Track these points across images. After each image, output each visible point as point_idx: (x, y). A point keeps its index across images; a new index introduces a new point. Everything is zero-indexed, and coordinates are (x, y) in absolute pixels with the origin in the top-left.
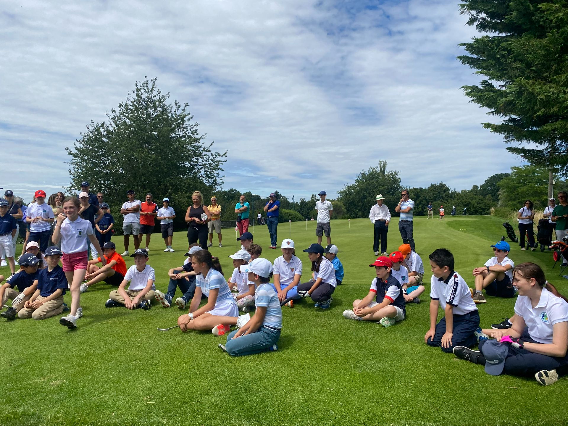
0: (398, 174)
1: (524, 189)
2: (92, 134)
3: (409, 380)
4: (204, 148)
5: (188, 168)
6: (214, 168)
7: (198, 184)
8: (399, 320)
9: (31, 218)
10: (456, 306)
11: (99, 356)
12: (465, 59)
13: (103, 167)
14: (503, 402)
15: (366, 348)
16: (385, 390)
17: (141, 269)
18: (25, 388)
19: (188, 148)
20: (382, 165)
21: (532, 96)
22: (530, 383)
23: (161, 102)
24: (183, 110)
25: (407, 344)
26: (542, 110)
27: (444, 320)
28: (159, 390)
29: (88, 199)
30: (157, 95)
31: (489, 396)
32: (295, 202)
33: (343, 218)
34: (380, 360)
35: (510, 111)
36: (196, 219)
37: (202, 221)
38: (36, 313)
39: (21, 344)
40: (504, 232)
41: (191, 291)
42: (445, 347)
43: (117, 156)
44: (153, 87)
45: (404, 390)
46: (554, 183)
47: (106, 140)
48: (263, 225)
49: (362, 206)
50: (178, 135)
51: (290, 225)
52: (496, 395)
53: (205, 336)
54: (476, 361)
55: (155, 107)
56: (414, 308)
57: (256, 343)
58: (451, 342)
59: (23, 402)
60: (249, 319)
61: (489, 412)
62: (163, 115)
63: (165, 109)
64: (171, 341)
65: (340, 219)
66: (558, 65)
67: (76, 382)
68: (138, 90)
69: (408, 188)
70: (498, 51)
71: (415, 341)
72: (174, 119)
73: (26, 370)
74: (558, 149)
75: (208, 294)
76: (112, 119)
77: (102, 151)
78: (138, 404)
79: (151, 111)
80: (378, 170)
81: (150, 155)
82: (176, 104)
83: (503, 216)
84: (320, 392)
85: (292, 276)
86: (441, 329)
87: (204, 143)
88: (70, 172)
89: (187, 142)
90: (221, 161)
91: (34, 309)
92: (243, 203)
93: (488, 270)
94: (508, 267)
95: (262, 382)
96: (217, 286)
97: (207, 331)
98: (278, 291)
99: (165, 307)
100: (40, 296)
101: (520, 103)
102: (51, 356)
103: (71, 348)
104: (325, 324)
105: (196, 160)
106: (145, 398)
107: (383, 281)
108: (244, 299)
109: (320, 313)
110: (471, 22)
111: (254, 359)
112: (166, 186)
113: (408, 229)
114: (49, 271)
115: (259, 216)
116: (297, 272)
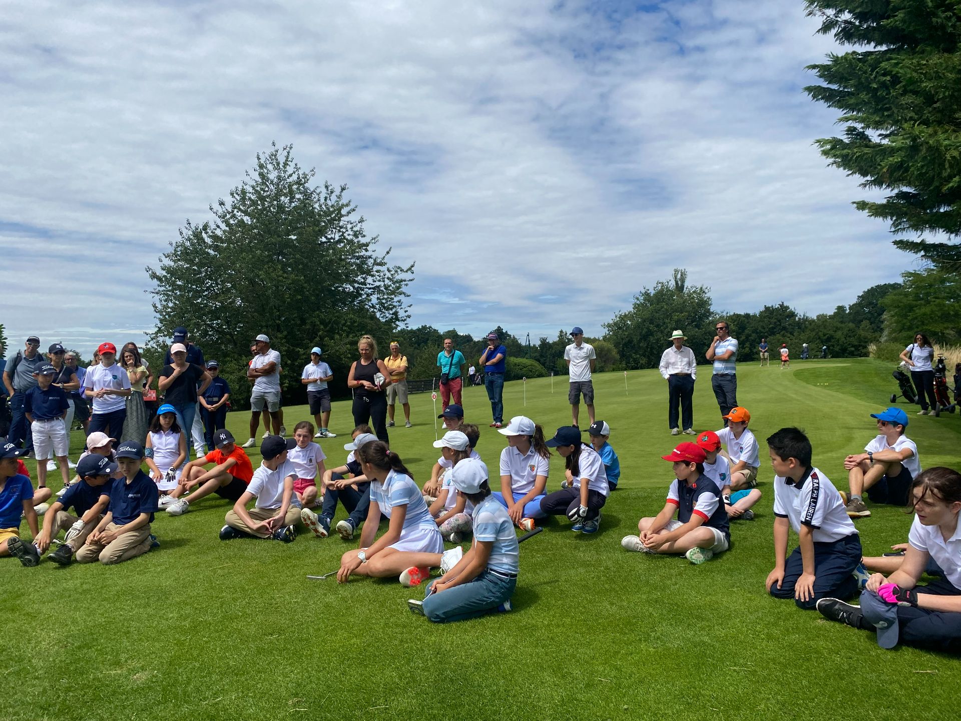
0: (706, 291)
1: (927, 310)
2: (188, 244)
3: (741, 661)
4: (375, 260)
5: (350, 294)
6: (393, 293)
7: (368, 321)
8: (719, 550)
9: (92, 390)
10: (818, 528)
11: (211, 627)
12: (817, 92)
13: (208, 298)
14: (910, 699)
15: (663, 603)
16: (701, 680)
18: (90, 687)
19: (348, 260)
20: (679, 276)
22: (956, 664)
23: (301, 184)
24: (339, 197)
25: (735, 595)
26: (956, 179)
27: (798, 552)
28: (314, 686)
29: (186, 356)
30: (294, 172)
31: (885, 688)
32: (532, 345)
33: (614, 370)
34: (689, 625)
35: (900, 180)
36: (366, 383)
37: (376, 386)
38: (106, 553)
39: (81, 609)
40: (895, 387)
41: (362, 509)
42: (803, 600)
43: (230, 278)
44: (286, 160)
45: (733, 680)
47: (211, 252)
48: (480, 386)
49: (647, 347)
50: (332, 238)
51: (525, 385)
52: (896, 686)
53: (387, 588)
54: (859, 624)
55: (291, 194)
56: (744, 527)
57: (474, 600)
58: (812, 592)
59: (88, 711)
60: (460, 557)
62: (305, 206)
63: (307, 195)
64: (331, 598)
65: (609, 371)
67: (174, 673)
68: (261, 166)
69: (724, 314)
70: (875, 77)
71: (749, 588)
72: (324, 212)
73: (93, 654)
75: (390, 514)
76: (219, 217)
77: (206, 271)
78: (279, 713)
79: (284, 200)
80: (672, 284)
81: (285, 275)
82: (327, 187)
83: (890, 357)
84: (588, 686)
85: (532, 480)
86: (793, 570)
87: (376, 251)
88: (155, 306)
89: (348, 251)
90: (405, 281)
91: (104, 546)
92: (449, 352)
93: (871, 459)
94: (906, 454)
95: (488, 669)
96: (405, 500)
97: (390, 578)
98: (509, 505)
99: (320, 536)
100: (112, 523)
101: (916, 165)
102: (132, 629)
103: (164, 614)
104: (593, 563)
105: (363, 280)
106: (290, 702)
107: (690, 485)
108: (452, 519)
109: (582, 543)
110: (827, 27)
111: (473, 627)
112: (314, 325)
113: (727, 387)
114: (128, 482)
115: (472, 370)
116: (541, 472)
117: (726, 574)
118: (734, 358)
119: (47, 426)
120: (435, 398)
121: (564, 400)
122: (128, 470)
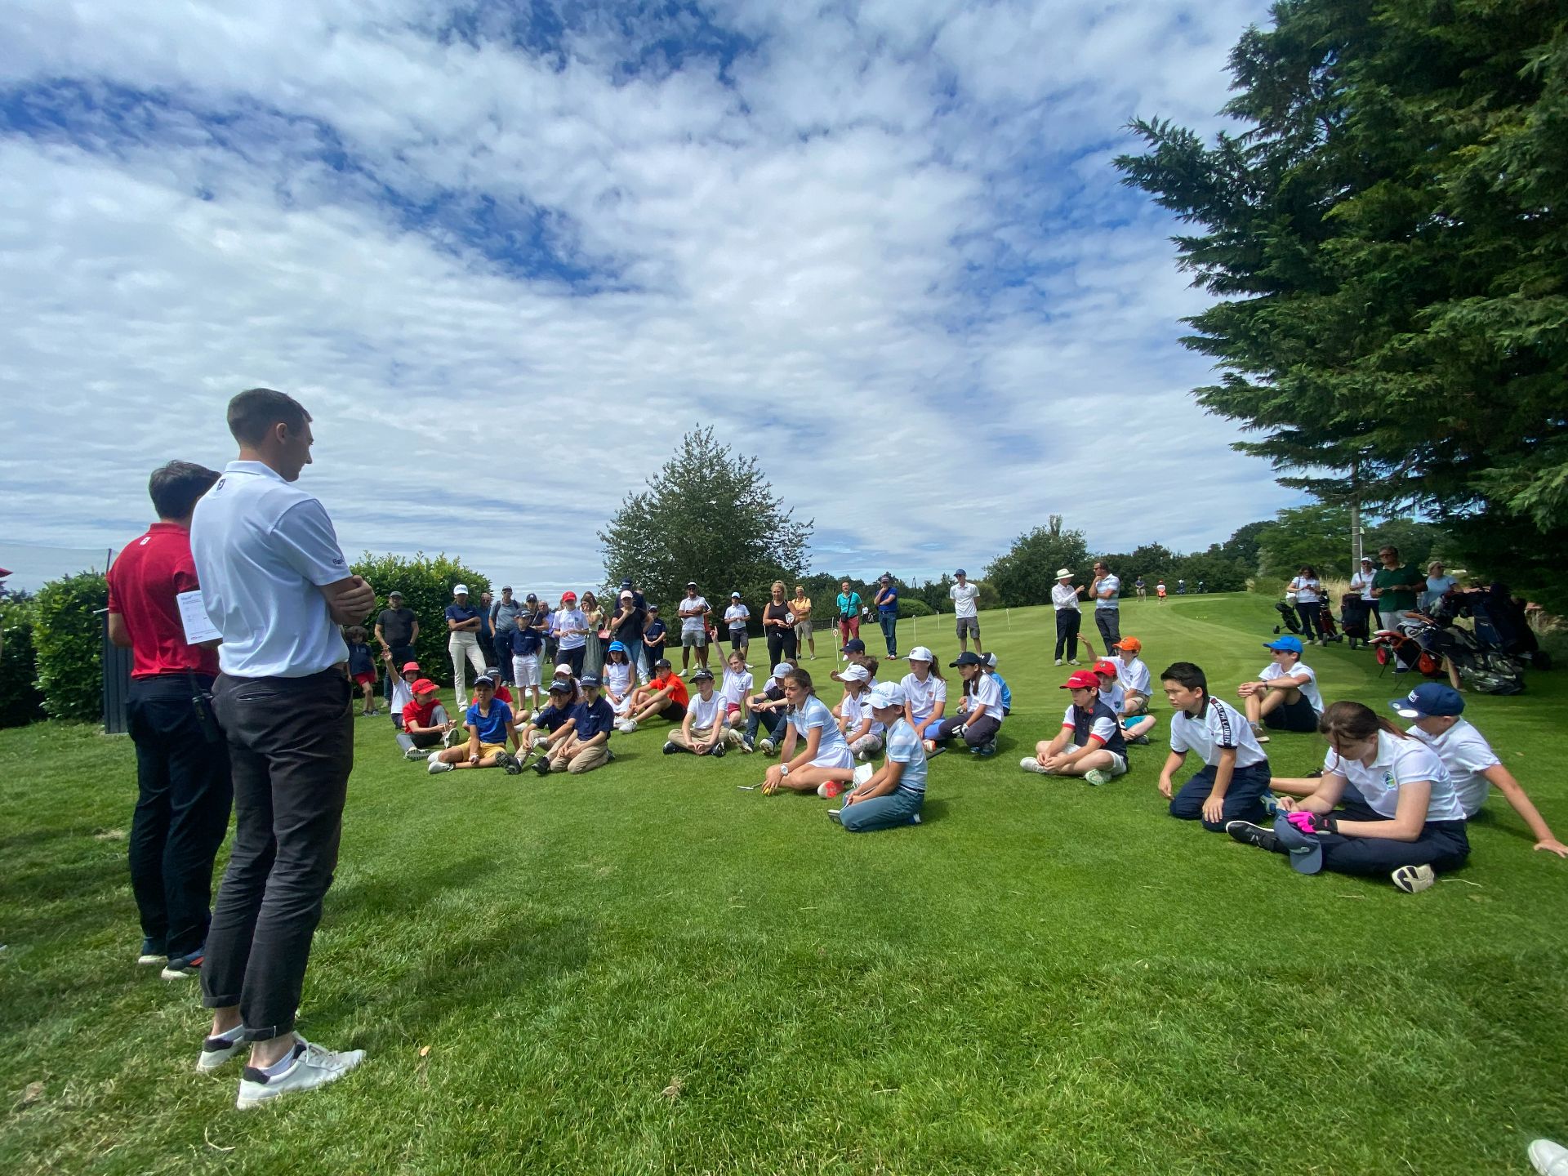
0: (1081, 534)
1: (1302, 545)
2: (630, 511)
3: (1154, 880)
4: (780, 518)
5: (760, 548)
6: (796, 545)
7: (777, 570)
8: (1118, 773)
9: (559, 630)
11: (660, 830)
12: (1191, 342)
13: (646, 555)
14: (1338, 924)
15: (1068, 821)
16: (1115, 897)
17: (707, 698)
18: (565, 878)
19: (759, 519)
20: (1054, 522)
21: (1325, 393)
22: (1382, 889)
23: (719, 458)
24: (751, 467)
26: (1345, 413)
28: (750, 886)
30: (714, 448)
31: (1309, 912)
32: (918, 587)
33: (995, 608)
34: (1096, 843)
35: (1282, 420)
36: (779, 622)
37: (787, 624)
38: (573, 764)
39: (555, 811)
40: (1278, 619)
42: (1211, 822)
43: (664, 538)
44: (707, 438)
45: (1148, 899)
46: (1362, 531)
47: (648, 517)
49: (1026, 587)
50: (744, 501)
51: (915, 622)
52: (1322, 910)
53: (807, 799)
54: (1272, 847)
55: (711, 466)
56: (1140, 752)
58: (1221, 814)
59: (564, 899)
61: (1315, 943)
62: (722, 476)
63: (724, 467)
64: (759, 807)
65: (992, 609)
66: (1366, 334)
67: (632, 869)
68: (687, 444)
71: (1152, 810)
72: (738, 480)
73: (565, 849)
74: (1374, 475)
75: (807, 735)
76: (654, 488)
77: (645, 533)
78: (722, 909)
79: (706, 471)
80: (1048, 529)
81: (707, 534)
82: (740, 459)
83: (1272, 591)
84: (1002, 898)
85: (931, 705)
87: (781, 511)
88: (605, 563)
89: (758, 512)
90: (806, 535)
91: (571, 759)
92: (848, 593)
93: (1267, 687)
94: (1302, 680)
95: (905, 878)
96: (820, 723)
97: (810, 790)
99: (746, 752)
100: (578, 740)
101: (1302, 407)
102: (596, 830)
103: (621, 817)
104: (994, 782)
105: (770, 536)
106: (731, 899)
107: (1086, 711)
108: (860, 739)
109: (982, 763)
110: (1199, 281)
111: (887, 837)
112: (731, 574)
113: (1110, 621)
114: (590, 705)
115: (865, 610)
116: (939, 698)
117: (1127, 796)
118: (1116, 595)
119: (523, 660)
120: (836, 633)
121: (953, 635)
122: (590, 696)
